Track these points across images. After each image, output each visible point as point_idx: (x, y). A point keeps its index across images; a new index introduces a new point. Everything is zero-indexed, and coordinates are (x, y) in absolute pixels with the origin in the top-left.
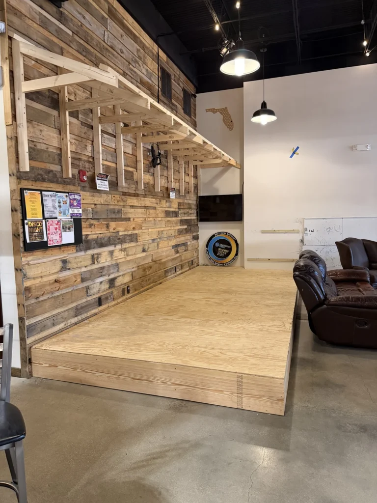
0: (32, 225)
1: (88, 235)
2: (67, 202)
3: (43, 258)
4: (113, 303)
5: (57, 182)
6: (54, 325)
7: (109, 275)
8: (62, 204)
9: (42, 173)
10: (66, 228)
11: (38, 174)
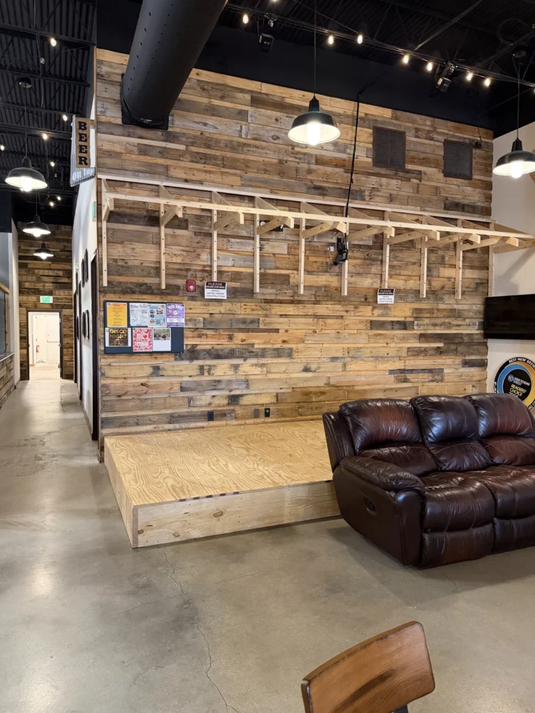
0: (114, 332)
1: (197, 345)
2: (163, 312)
3: (128, 362)
4: (235, 422)
5: (152, 293)
6: (138, 424)
7: (231, 391)
8: (155, 314)
9: (132, 286)
10: (160, 336)
11: (127, 288)
